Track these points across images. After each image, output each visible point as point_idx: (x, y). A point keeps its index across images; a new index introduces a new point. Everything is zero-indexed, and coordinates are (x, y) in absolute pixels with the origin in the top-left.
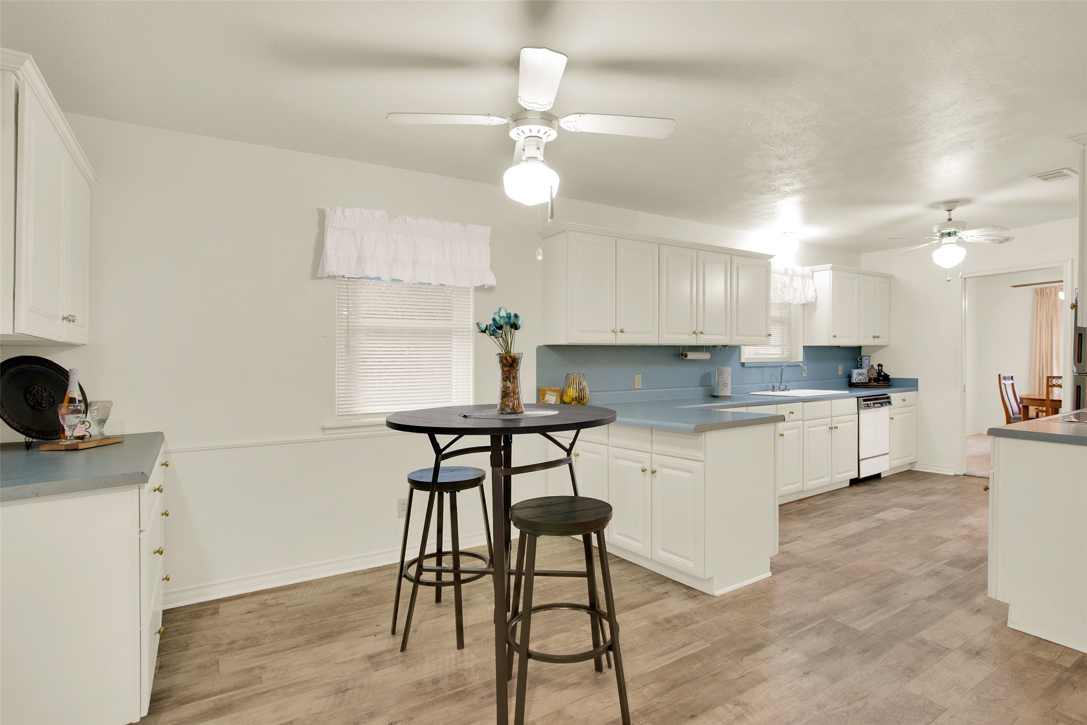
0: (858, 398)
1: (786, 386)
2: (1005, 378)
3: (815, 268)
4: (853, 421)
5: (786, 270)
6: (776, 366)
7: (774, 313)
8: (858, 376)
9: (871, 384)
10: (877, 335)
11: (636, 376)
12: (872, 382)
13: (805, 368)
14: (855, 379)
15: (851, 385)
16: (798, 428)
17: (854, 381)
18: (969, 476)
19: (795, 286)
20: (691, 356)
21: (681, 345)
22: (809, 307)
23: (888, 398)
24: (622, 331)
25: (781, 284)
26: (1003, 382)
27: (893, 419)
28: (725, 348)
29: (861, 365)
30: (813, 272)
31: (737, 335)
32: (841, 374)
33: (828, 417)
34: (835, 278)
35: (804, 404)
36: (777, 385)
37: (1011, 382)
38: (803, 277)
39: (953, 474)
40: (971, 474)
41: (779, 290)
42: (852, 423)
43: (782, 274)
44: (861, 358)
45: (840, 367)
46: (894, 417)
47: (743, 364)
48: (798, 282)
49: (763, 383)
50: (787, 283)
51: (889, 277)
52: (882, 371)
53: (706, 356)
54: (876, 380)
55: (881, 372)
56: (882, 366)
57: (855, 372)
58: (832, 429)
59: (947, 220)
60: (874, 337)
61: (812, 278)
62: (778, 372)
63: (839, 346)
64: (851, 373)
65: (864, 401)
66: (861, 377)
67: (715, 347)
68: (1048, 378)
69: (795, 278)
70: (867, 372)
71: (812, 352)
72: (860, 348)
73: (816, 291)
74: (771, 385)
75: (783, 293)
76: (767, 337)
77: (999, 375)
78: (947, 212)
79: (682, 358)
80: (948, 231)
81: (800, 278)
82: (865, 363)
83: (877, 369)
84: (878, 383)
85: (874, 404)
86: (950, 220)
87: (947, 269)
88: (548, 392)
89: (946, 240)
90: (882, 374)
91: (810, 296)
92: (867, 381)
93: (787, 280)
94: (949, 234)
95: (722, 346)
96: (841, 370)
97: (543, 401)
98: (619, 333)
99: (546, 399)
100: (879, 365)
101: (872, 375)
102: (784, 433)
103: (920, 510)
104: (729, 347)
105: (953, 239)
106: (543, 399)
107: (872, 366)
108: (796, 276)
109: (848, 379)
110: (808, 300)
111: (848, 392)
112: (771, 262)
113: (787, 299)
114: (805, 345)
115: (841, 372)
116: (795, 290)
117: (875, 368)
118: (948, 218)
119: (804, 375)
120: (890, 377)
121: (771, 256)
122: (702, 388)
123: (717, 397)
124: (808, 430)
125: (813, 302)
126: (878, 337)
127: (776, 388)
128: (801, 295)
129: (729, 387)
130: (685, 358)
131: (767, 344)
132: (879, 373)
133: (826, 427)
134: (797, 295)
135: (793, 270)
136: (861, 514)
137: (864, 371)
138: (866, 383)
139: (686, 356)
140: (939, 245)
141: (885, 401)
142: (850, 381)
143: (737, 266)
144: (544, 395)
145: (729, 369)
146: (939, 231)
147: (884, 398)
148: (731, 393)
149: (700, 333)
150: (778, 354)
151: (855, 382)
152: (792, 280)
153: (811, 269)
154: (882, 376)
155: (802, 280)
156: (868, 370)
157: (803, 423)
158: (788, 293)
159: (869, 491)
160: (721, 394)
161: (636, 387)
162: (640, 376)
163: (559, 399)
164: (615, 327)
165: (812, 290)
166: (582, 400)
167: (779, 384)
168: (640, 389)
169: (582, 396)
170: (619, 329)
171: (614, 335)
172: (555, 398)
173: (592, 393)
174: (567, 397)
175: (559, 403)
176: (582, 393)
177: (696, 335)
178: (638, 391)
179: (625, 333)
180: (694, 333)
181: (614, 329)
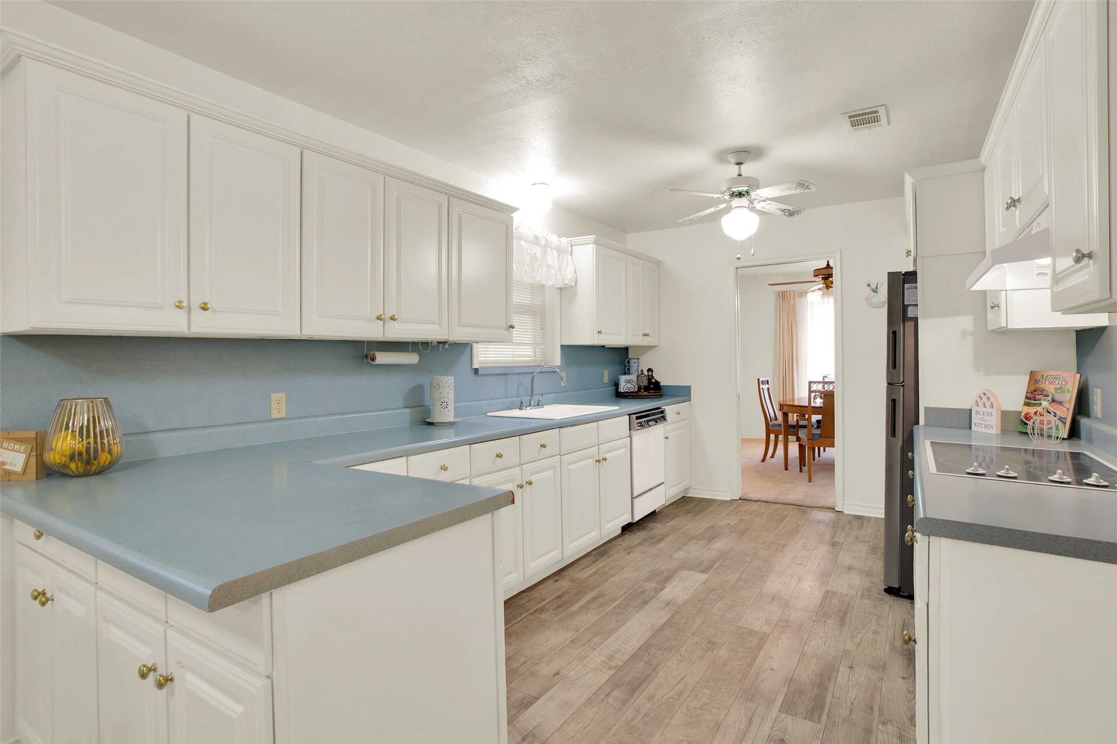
0: (629, 415)
1: (539, 400)
2: (762, 382)
3: (575, 239)
4: (625, 447)
5: (536, 237)
6: (525, 373)
7: (519, 297)
8: (626, 383)
9: (641, 393)
10: (647, 333)
11: (273, 395)
12: (642, 391)
13: (564, 374)
14: (623, 388)
15: (620, 396)
16: (554, 468)
17: (621, 390)
18: (745, 500)
19: (549, 262)
20: (382, 358)
21: (365, 339)
22: (567, 292)
23: (662, 412)
24: (204, 308)
25: (529, 256)
26: (762, 386)
27: (667, 438)
28: (443, 345)
29: (629, 369)
30: (571, 246)
31: (459, 325)
32: (607, 382)
33: (595, 446)
34: (599, 254)
35: (562, 430)
36: (526, 399)
37: (767, 386)
38: (560, 250)
39: (729, 499)
40: (747, 498)
41: (527, 265)
42: (623, 450)
43: (531, 243)
44: (629, 361)
45: (606, 373)
46: (669, 435)
47: (476, 371)
48: (552, 257)
49: (507, 397)
50: (538, 256)
51: (658, 263)
52: (653, 377)
53: (411, 358)
54: (646, 389)
55: (651, 379)
56: (652, 371)
57: (623, 379)
58: (600, 461)
59: (736, 176)
60: (644, 335)
61: (571, 254)
62: (527, 380)
63: (604, 346)
64: (618, 379)
65: (638, 418)
66: (629, 385)
67: (426, 344)
68: (810, 383)
69: (549, 250)
70: (636, 379)
71: (573, 353)
72: (626, 350)
73: (575, 272)
74: (517, 400)
75: (533, 269)
76: (508, 330)
77: (759, 379)
78: (737, 167)
79: (368, 362)
80: (740, 189)
81: (555, 252)
82: (634, 367)
83: (647, 374)
84: (648, 393)
85: (648, 421)
86: (740, 175)
87: (737, 241)
88: (6, 445)
89: (736, 202)
90: (653, 381)
91: (569, 277)
92: (636, 390)
94: (740, 195)
95: (438, 343)
96: (606, 376)
98: (197, 314)
100: (650, 370)
101: (642, 382)
102: (533, 478)
103: (712, 571)
104: (451, 344)
105: (744, 201)
107: (642, 371)
108: (551, 248)
109: (614, 387)
110: (566, 282)
111: (618, 408)
112: (512, 217)
113: (538, 278)
114: (562, 344)
115: (607, 379)
116: (549, 266)
117: (645, 373)
118: (738, 174)
119: (563, 384)
120: (661, 384)
121: (515, 210)
122: (407, 410)
123: (431, 424)
124: (568, 468)
125: (571, 287)
126: (648, 335)
127: (524, 404)
128: (556, 274)
129: (451, 407)
130: (373, 363)
131: (508, 341)
132: (650, 378)
133: (591, 460)
134: (552, 274)
135: (546, 239)
136: (642, 593)
137: (633, 377)
138: (636, 392)
139: (373, 359)
140: (728, 209)
141: (658, 416)
142: (617, 389)
143: (459, 215)
145: (450, 380)
146: (729, 189)
147: (657, 414)
148: (455, 417)
149: (391, 319)
150: (530, 356)
151: (623, 391)
152: (544, 254)
153: (570, 242)
154: (652, 383)
155: (559, 255)
156: (638, 376)
157: (561, 458)
158: (540, 270)
159: (645, 540)
160: (438, 418)
161: (275, 415)
162: (282, 396)
163: (33, 461)
164: (184, 298)
165: (570, 269)
166: (95, 459)
167: (529, 398)
168: (283, 419)
169: (96, 450)
170: (196, 302)
171: (182, 315)
172: (24, 456)
173: (159, 435)
174: (52, 453)
175: (33, 469)
176: (96, 442)
177: (381, 322)
178: (279, 423)
179: (214, 310)
180: (379, 318)
181: (180, 302)
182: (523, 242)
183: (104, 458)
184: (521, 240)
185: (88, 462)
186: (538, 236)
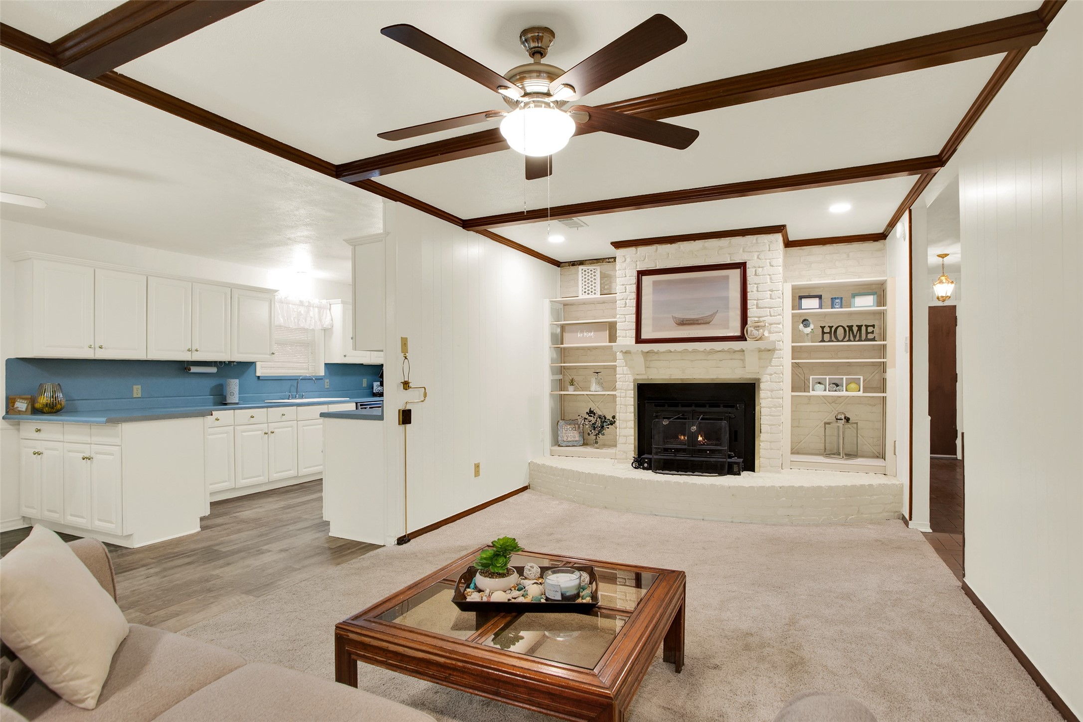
0: (356, 403)
1: (303, 395)
3: (331, 301)
5: (301, 302)
6: (291, 380)
8: (377, 387)
11: (134, 386)
13: (328, 381)
14: (375, 390)
16: (291, 427)
19: (311, 315)
20: (194, 369)
21: (182, 360)
22: (327, 331)
24: (101, 347)
28: (233, 363)
30: (330, 305)
31: (237, 353)
32: (366, 386)
34: (345, 309)
38: (320, 308)
43: (298, 305)
47: (259, 377)
48: (314, 312)
49: (280, 392)
53: (214, 370)
57: (375, 384)
61: (330, 309)
63: (362, 364)
65: (361, 405)
66: (379, 388)
67: (222, 363)
69: (311, 308)
71: (332, 368)
72: (380, 366)
73: (332, 320)
75: (298, 321)
76: (271, 355)
79: (187, 371)
81: (316, 309)
88: (18, 400)
91: (327, 322)
93: (302, 310)
96: (365, 383)
97: (12, 408)
98: (98, 349)
99: (15, 406)
106: (13, 406)
108: (313, 307)
110: (325, 326)
111: (349, 399)
113: (303, 325)
114: (326, 362)
115: (366, 384)
116: (311, 318)
119: (327, 387)
121: (276, 291)
122: (212, 396)
125: (328, 328)
127: (291, 397)
128: (318, 322)
129: (236, 395)
130: (189, 372)
134: (315, 322)
135: (309, 302)
139: (189, 370)
143: (238, 297)
144: (14, 403)
145: (237, 381)
149: (195, 350)
151: (376, 392)
152: (308, 311)
153: (328, 302)
155: (319, 311)
158: (304, 320)
160: (229, 401)
161: (135, 396)
162: (139, 387)
163: (30, 407)
164: (92, 344)
165: (329, 318)
166: (55, 406)
167: (296, 393)
168: (140, 397)
169: (56, 403)
170: (97, 346)
171: (92, 350)
172: (26, 405)
173: (79, 402)
174: (38, 404)
175: (30, 410)
176: (56, 400)
177: (190, 352)
178: (137, 399)
179: (105, 348)
180: (189, 350)
181: (91, 345)
182: (291, 306)
183: (59, 406)
184: (289, 304)
185: (53, 408)
186: (303, 301)
